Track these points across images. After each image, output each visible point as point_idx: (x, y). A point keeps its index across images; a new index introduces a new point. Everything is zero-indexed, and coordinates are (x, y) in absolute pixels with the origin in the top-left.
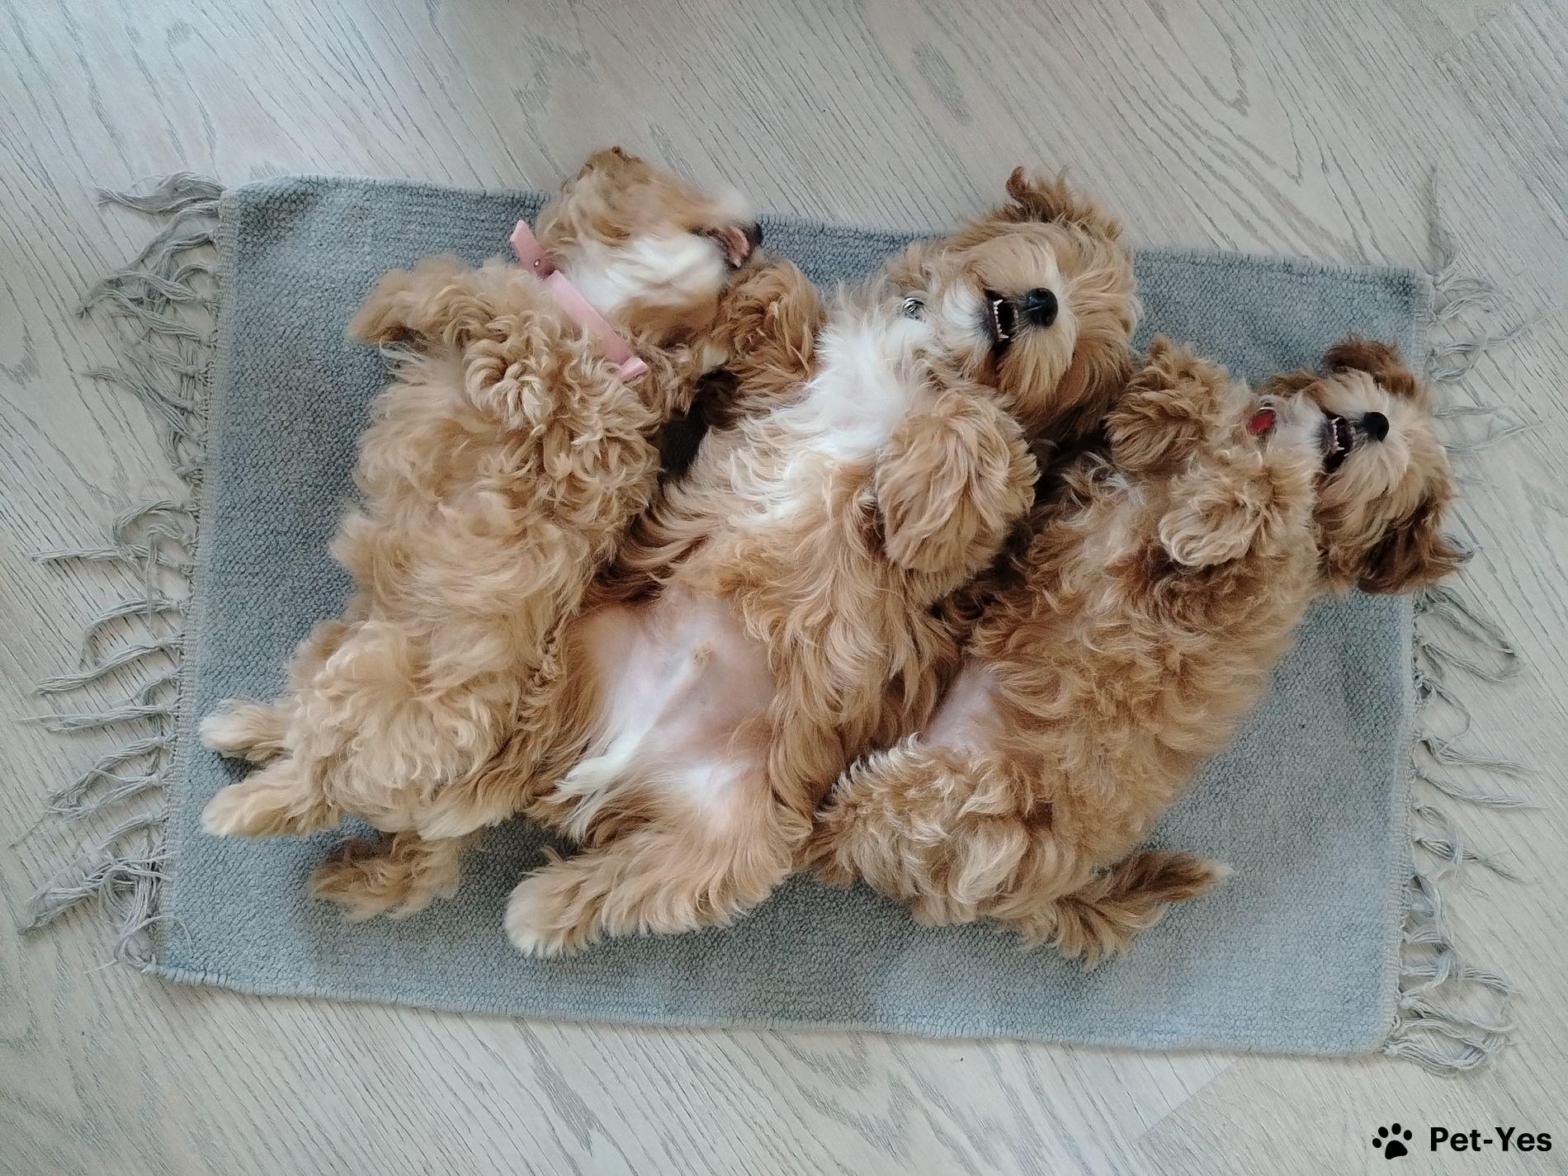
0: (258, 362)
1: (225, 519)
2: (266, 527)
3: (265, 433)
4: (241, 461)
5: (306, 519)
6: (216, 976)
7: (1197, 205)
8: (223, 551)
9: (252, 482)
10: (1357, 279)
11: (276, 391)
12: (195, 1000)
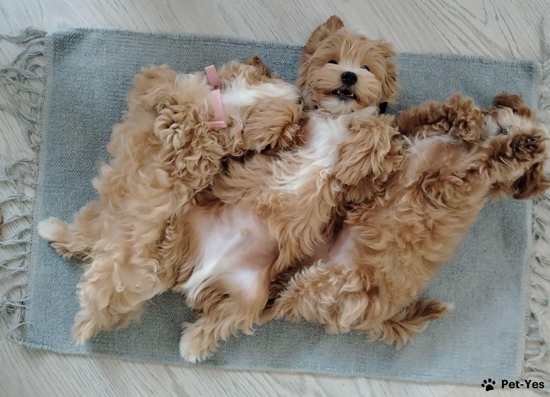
0: (61, 102)
1: (49, 165)
2: (65, 168)
3: (64, 131)
4: (55, 142)
5: (81, 165)
6: (47, 346)
7: (443, 35)
8: (48, 178)
9: (59, 150)
10: (510, 65)
11: (68, 114)
12: (39, 356)
